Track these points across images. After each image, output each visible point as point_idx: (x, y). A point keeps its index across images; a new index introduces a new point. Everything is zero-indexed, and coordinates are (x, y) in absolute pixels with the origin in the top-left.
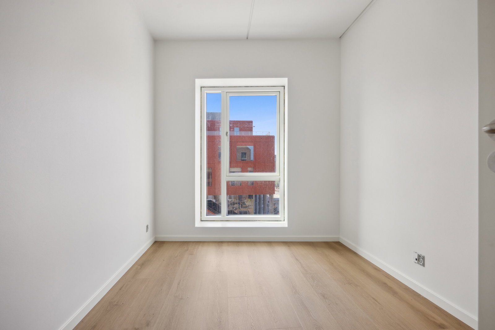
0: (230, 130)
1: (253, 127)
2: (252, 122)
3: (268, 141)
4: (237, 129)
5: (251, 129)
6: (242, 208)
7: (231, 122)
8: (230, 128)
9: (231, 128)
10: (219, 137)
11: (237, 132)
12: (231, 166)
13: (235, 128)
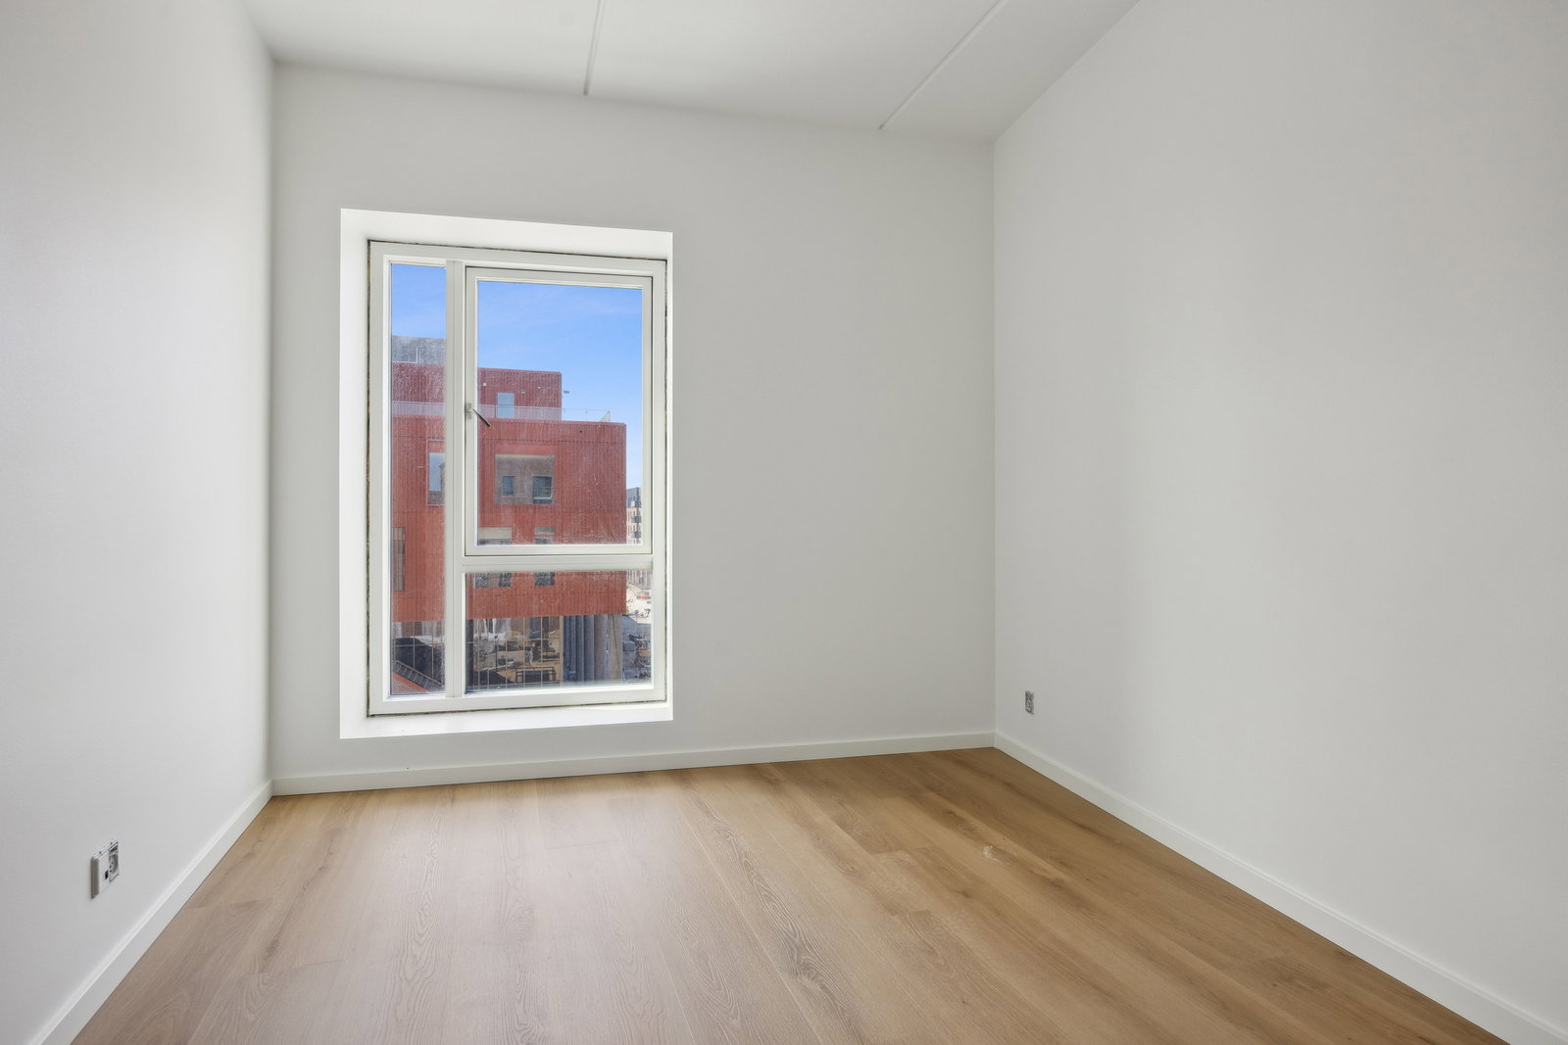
0: (483, 400)
1: (563, 394)
2: (558, 376)
3: (607, 440)
4: (506, 399)
5: (555, 401)
6: (534, 660)
7: (484, 374)
8: (483, 391)
9: (487, 396)
10: (439, 422)
11: (507, 409)
12: (485, 521)
13: (500, 395)
